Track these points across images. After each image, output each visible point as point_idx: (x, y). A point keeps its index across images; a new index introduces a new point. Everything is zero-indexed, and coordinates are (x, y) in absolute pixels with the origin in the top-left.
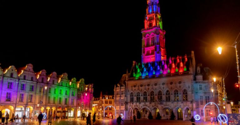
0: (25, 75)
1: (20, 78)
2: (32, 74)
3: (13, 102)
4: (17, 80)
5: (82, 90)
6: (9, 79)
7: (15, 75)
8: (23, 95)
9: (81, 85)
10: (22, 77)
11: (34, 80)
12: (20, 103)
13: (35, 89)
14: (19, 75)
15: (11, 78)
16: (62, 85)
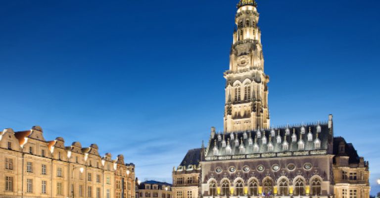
0: (31, 145)
1: (24, 151)
2: (43, 145)
3: (17, 192)
4: (20, 154)
5: (121, 173)
6: (7, 153)
7: (15, 147)
8: (31, 181)
9: (120, 167)
10: (27, 151)
11: (47, 155)
12: (28, 194)
13: (48, 172)
14: (22, 146)
15: (10, 151)
16: (91, 166)
